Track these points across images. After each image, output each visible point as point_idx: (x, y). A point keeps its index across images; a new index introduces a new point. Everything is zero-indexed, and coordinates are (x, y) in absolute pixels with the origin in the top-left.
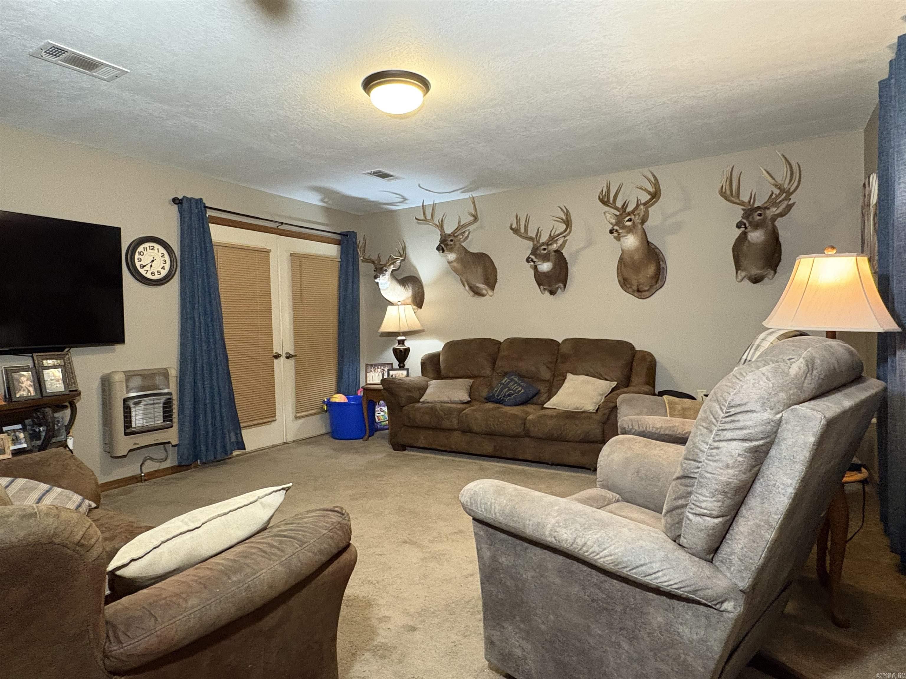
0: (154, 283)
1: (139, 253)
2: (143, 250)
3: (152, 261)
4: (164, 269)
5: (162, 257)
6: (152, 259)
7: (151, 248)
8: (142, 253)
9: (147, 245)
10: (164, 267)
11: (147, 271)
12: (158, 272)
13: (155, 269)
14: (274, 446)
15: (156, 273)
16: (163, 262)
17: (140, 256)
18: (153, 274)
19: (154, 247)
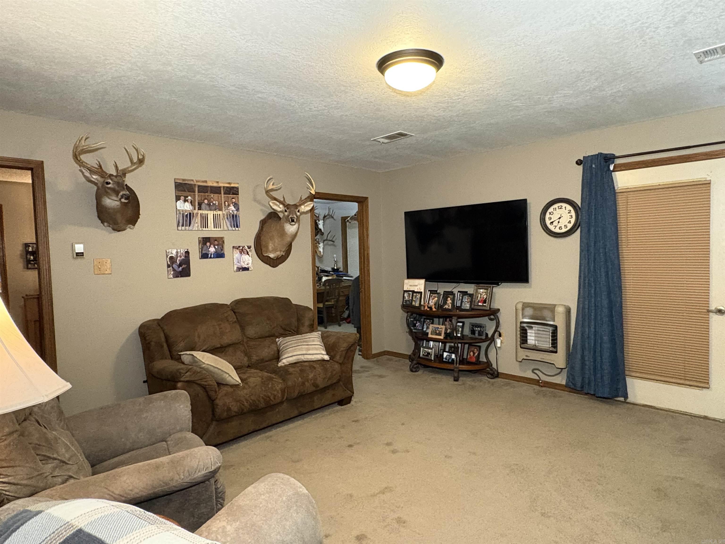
0: (562, 235)
1: (550, 213)
2: (553, 211)
3: (560, 218)
4: (570, 223)
5: (569, 213)
6: (559, 216)
7: (560, 207)
8: (552, 213)
9: (556, 206)
10: (570, 221)
11: (556, 226)
12: (565, 226)
13: (562, 224)
14: (706, 418)
15: (563, 227)
16: (570, 217)
17: (551, 216)
18: (560, 228)
19: (562, 206)
